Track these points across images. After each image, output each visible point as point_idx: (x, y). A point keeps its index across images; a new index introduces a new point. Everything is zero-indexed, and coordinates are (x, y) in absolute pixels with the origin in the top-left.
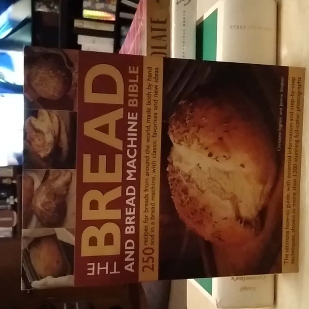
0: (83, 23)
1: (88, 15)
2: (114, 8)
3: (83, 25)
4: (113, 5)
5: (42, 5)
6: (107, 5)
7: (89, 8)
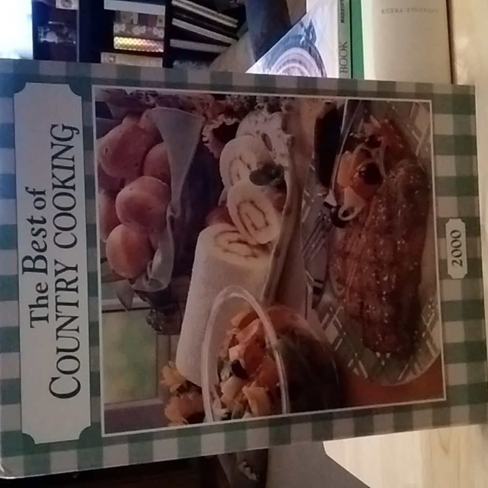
0: (114, 57)
1: (121, 46)
2: (161, 34)
3: (114, 61)
4: (159, 28)
5: (48, 32)
6: (150, 29)
7: (122, 35)
